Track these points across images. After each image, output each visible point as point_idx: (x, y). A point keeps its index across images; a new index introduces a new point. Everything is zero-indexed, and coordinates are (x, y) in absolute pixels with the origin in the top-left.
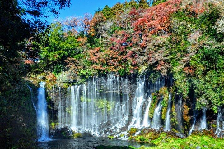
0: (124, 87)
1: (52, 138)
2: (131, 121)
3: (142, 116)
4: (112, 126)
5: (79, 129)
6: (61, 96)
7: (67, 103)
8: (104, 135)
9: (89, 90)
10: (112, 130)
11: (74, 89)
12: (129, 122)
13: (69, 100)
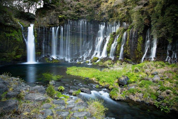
0: (90, 29)
1: (38, 62)
2: (93, 53)
3: (101, 50)
4: (80, 56)
5: (58, 57)
6: (45, 34)
7: (49, 39)
8: (74, 62)
9: (65, 30)
10: (81, 58)
11: (55, 29)
12: (92, 54)
13: (51, 37)
